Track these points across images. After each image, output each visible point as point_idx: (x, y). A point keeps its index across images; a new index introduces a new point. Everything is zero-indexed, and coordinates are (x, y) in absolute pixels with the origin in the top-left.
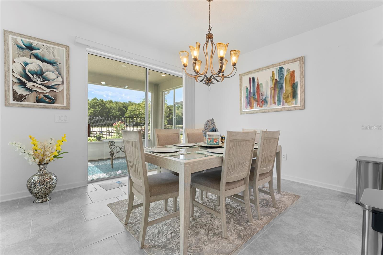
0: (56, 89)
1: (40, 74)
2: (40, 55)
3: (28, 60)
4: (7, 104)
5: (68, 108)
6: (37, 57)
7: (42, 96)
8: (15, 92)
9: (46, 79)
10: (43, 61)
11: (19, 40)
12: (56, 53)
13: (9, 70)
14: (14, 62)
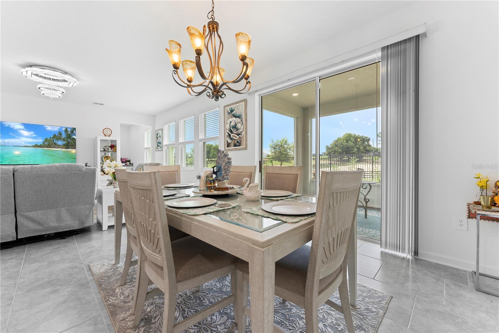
0: (241, 135)
1: (235, 127)
2: (235, 114)
5: (246, 148)
7: (236, 142)
9: (237, 130)
10: (236, 117)
11: (228, 108)
12: (240, 108)
13: (225, 130)
14: (227, 123)
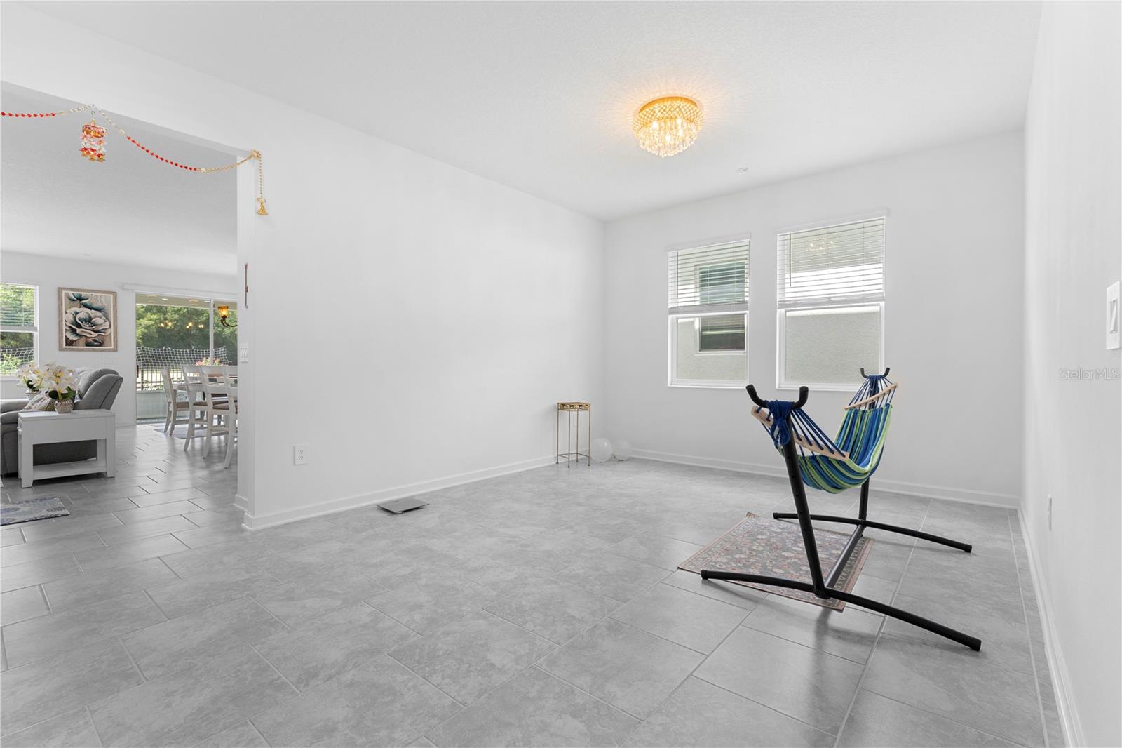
0: (104, 333)
2: (88, 304)
3: (78, 310)
4: (61, 349)
5: (115, 350)
6: (86, 306)
7: (90, 340)
8: (67, 338)
9: (94, 325)
10: (91, 308)
11: (70, 293)
12: (103, 300)
13: (62, 321)
14: (66, 313)
